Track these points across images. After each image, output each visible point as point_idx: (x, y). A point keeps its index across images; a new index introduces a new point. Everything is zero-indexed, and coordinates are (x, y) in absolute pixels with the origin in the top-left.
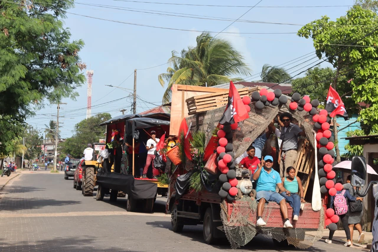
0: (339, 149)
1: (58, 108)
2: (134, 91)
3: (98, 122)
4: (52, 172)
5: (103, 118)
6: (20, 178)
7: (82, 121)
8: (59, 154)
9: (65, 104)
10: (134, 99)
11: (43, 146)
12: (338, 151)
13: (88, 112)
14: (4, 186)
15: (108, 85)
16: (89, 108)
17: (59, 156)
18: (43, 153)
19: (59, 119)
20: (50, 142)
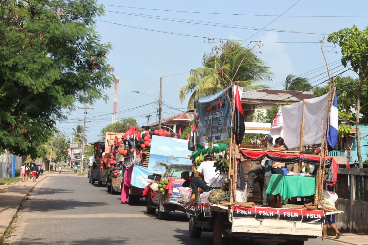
0: (362, 156)
1: (85, 113)
2: (160, 97)
3: (123, 127)
4: (79, 175)
5: (128, 123)
6: (48, 180)
7: (108, 127)
8: (85, 158)
9: (92, 109)
10: (160, 105)
11: (69, 150)
12: (361, 158)
13: (114, 117)
14: (33, 188)
15: (134, 92)
16: (115, 113)
17: (85, 159)
18: (70, 156)
19: (86, 124)
20: (77, 146)
